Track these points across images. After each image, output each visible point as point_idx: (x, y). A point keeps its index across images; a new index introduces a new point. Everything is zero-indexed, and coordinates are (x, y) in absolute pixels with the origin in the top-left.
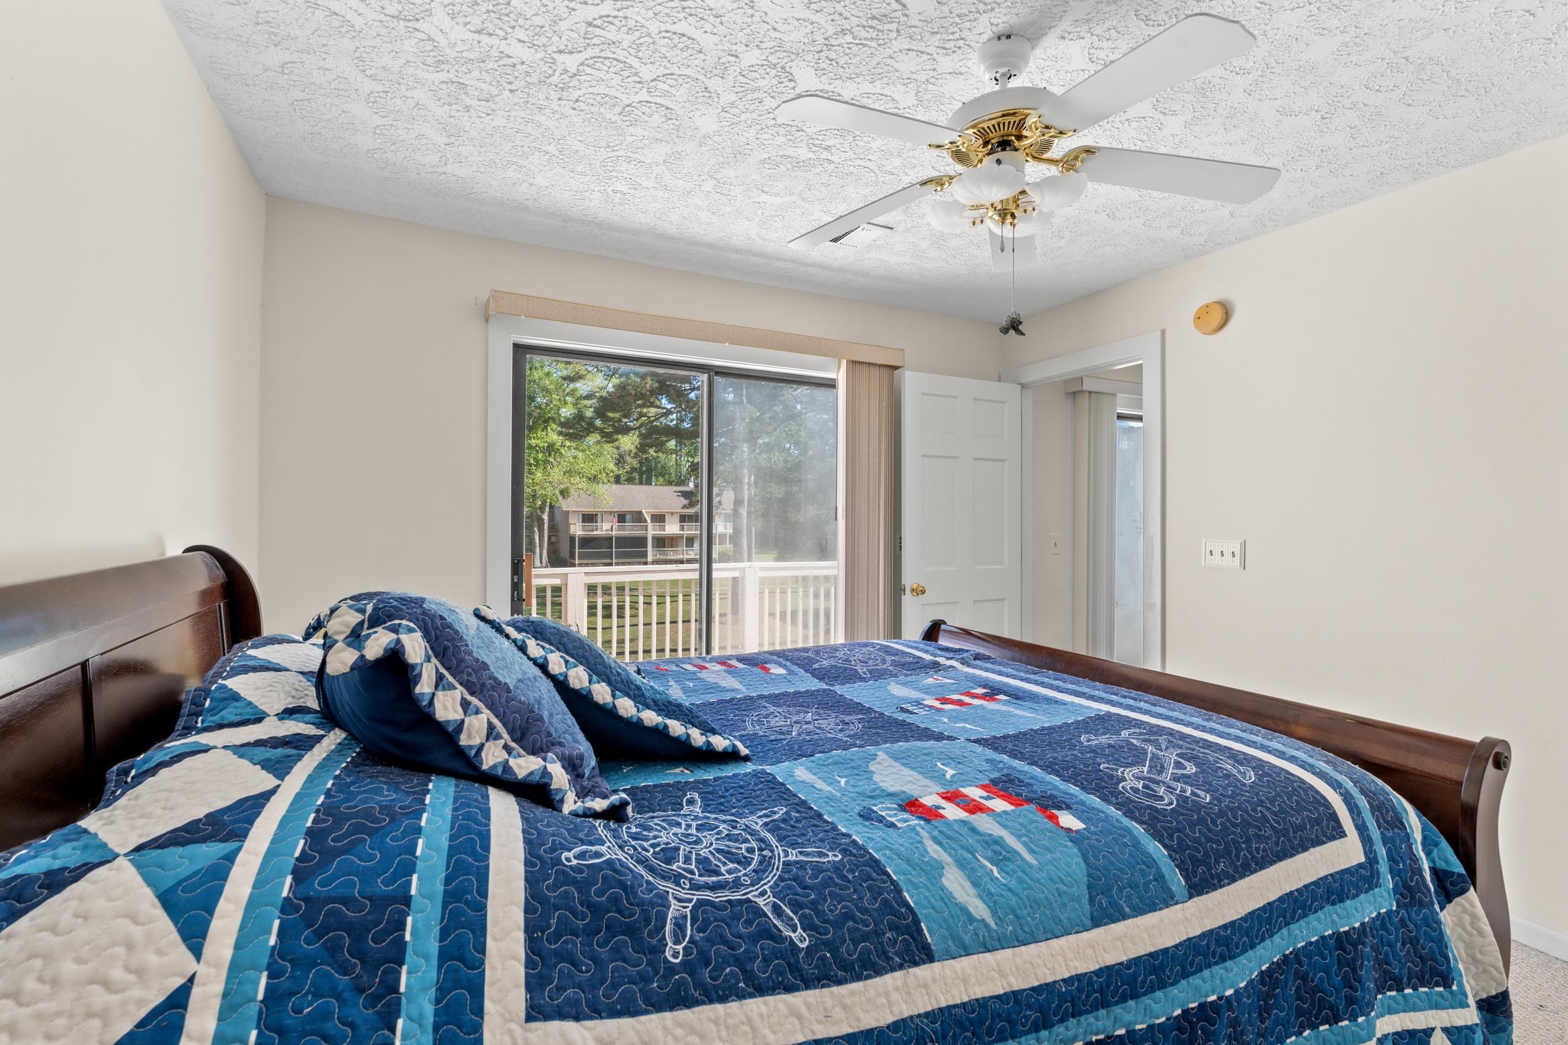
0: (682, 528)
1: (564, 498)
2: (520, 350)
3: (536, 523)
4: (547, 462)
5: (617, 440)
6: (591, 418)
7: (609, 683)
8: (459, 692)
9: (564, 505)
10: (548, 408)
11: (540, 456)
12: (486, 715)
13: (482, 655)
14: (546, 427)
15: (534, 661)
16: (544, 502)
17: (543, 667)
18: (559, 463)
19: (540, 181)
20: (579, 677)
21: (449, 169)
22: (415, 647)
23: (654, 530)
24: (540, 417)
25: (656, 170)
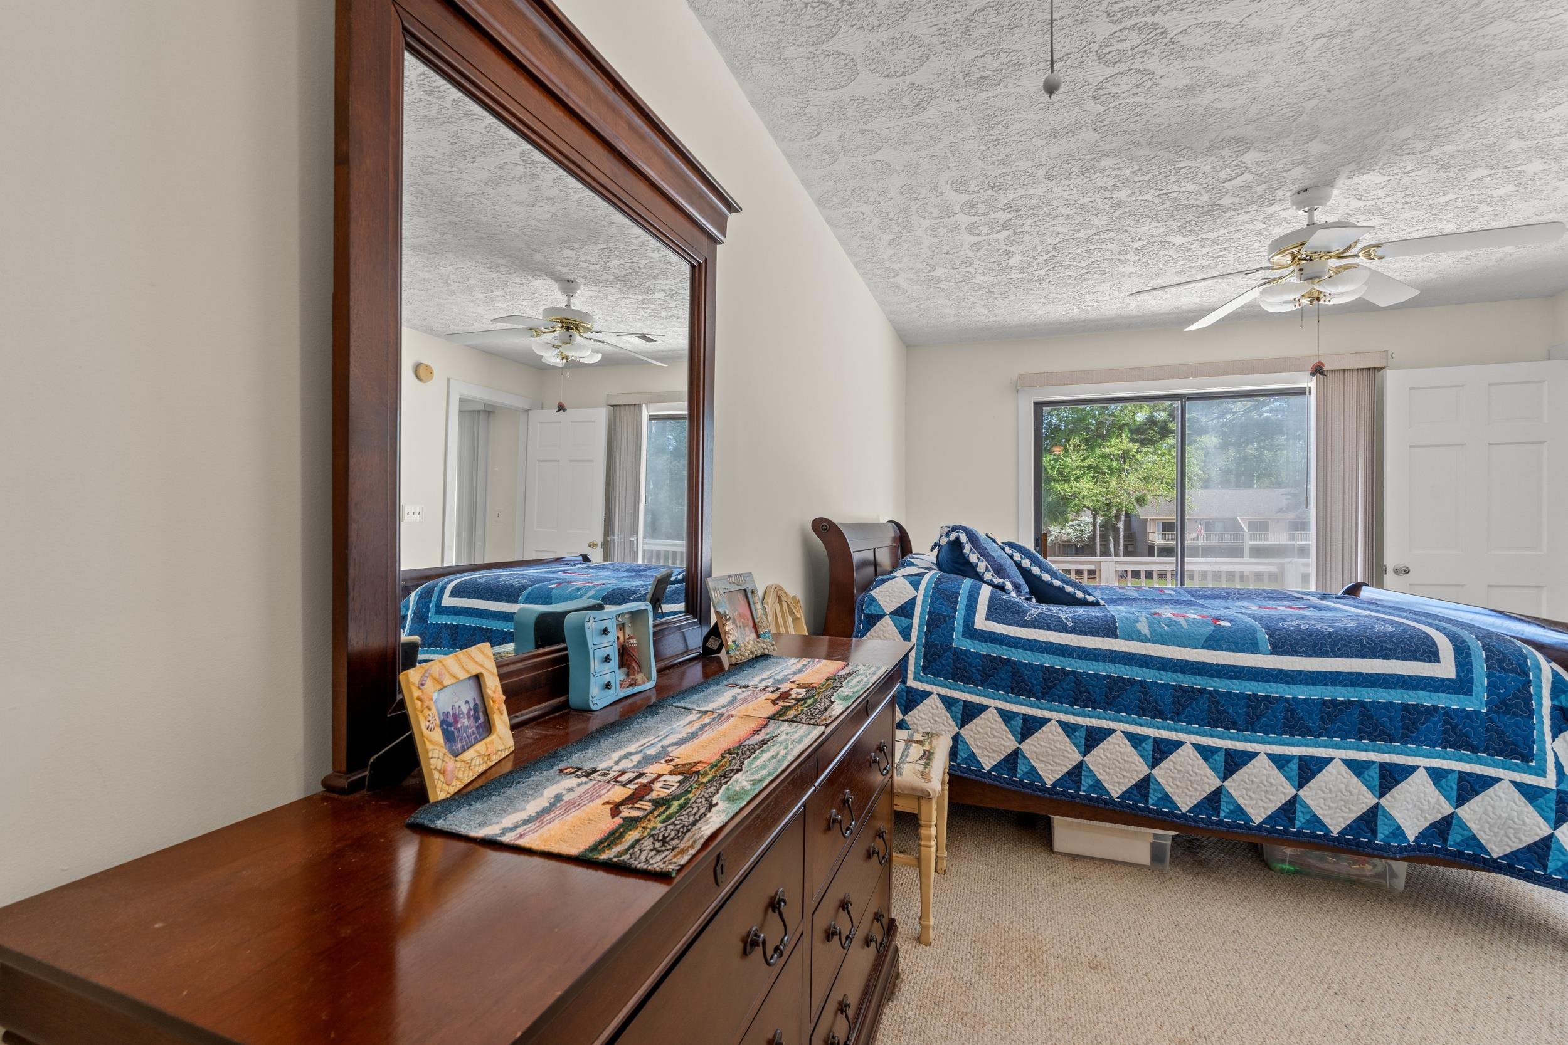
0: (1293, 538)
1: (1140, 505)
2: (1039, 406)
3: (1111, 533)
4: (1121, 470)
5: (1196, 441)
6: (1165, 421)
7: (1040, 568)
8: (977, 554)
9: (1142, 513)
10: (1123, 414)
11: (1115, 464)
12: (985, 563)
13: (986, 546)
14: (1120, 435)
15: (1015, 562)
16: (1119, 511)
17: (1011, 557)
18: (1136, 470)
19: (1040, 312)
20: (1026, 563)
21: (991, 319)
22: (963, 538)
23: (1251, 540)
24: (1114, 424)
25: (1107, 293)
